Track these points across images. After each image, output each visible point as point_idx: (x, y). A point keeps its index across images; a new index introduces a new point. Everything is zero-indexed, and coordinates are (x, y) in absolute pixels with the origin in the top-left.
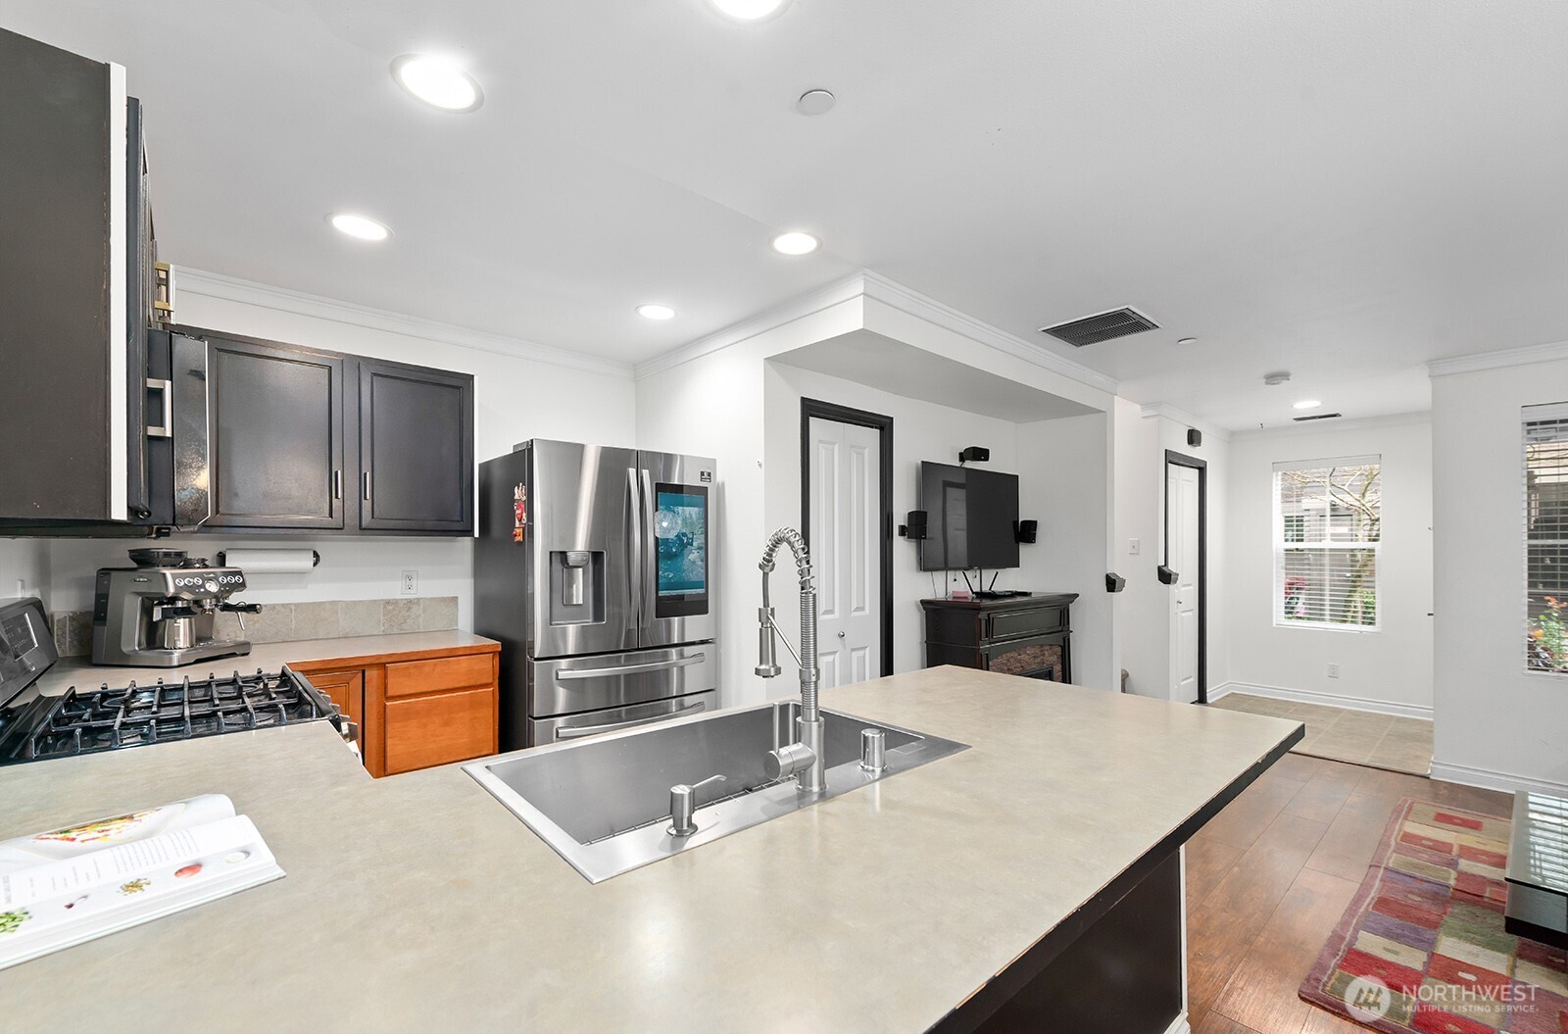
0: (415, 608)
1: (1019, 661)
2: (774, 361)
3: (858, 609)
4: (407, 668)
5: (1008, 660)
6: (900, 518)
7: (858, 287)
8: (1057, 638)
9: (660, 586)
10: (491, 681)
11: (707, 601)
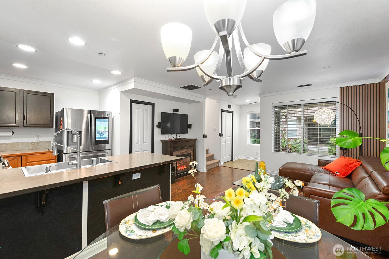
0: (39, 144)
1: (181, 152)
2: (123, 92)
3: (145, 142)
4: (33, 156)
5: (178, 152)
6: (156, 124)
7: (133, 80)
8: (193, 147)
9: (96, 138)
10: (55, 158)
11: (109, 141)
